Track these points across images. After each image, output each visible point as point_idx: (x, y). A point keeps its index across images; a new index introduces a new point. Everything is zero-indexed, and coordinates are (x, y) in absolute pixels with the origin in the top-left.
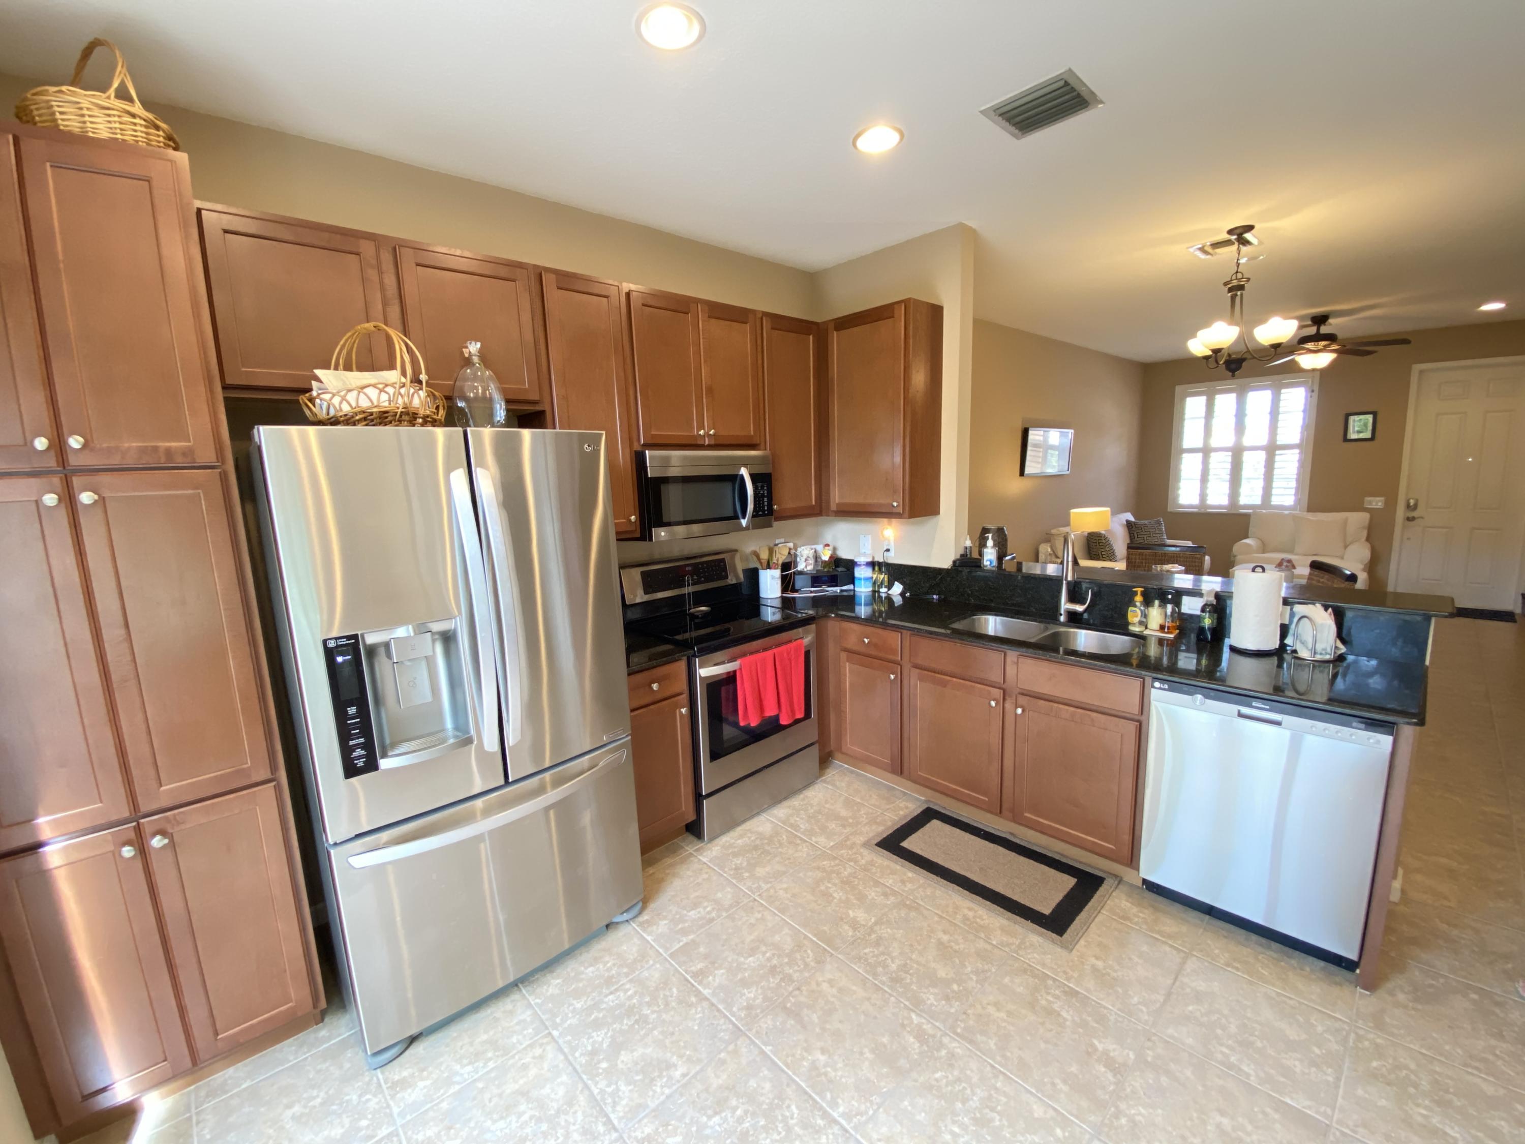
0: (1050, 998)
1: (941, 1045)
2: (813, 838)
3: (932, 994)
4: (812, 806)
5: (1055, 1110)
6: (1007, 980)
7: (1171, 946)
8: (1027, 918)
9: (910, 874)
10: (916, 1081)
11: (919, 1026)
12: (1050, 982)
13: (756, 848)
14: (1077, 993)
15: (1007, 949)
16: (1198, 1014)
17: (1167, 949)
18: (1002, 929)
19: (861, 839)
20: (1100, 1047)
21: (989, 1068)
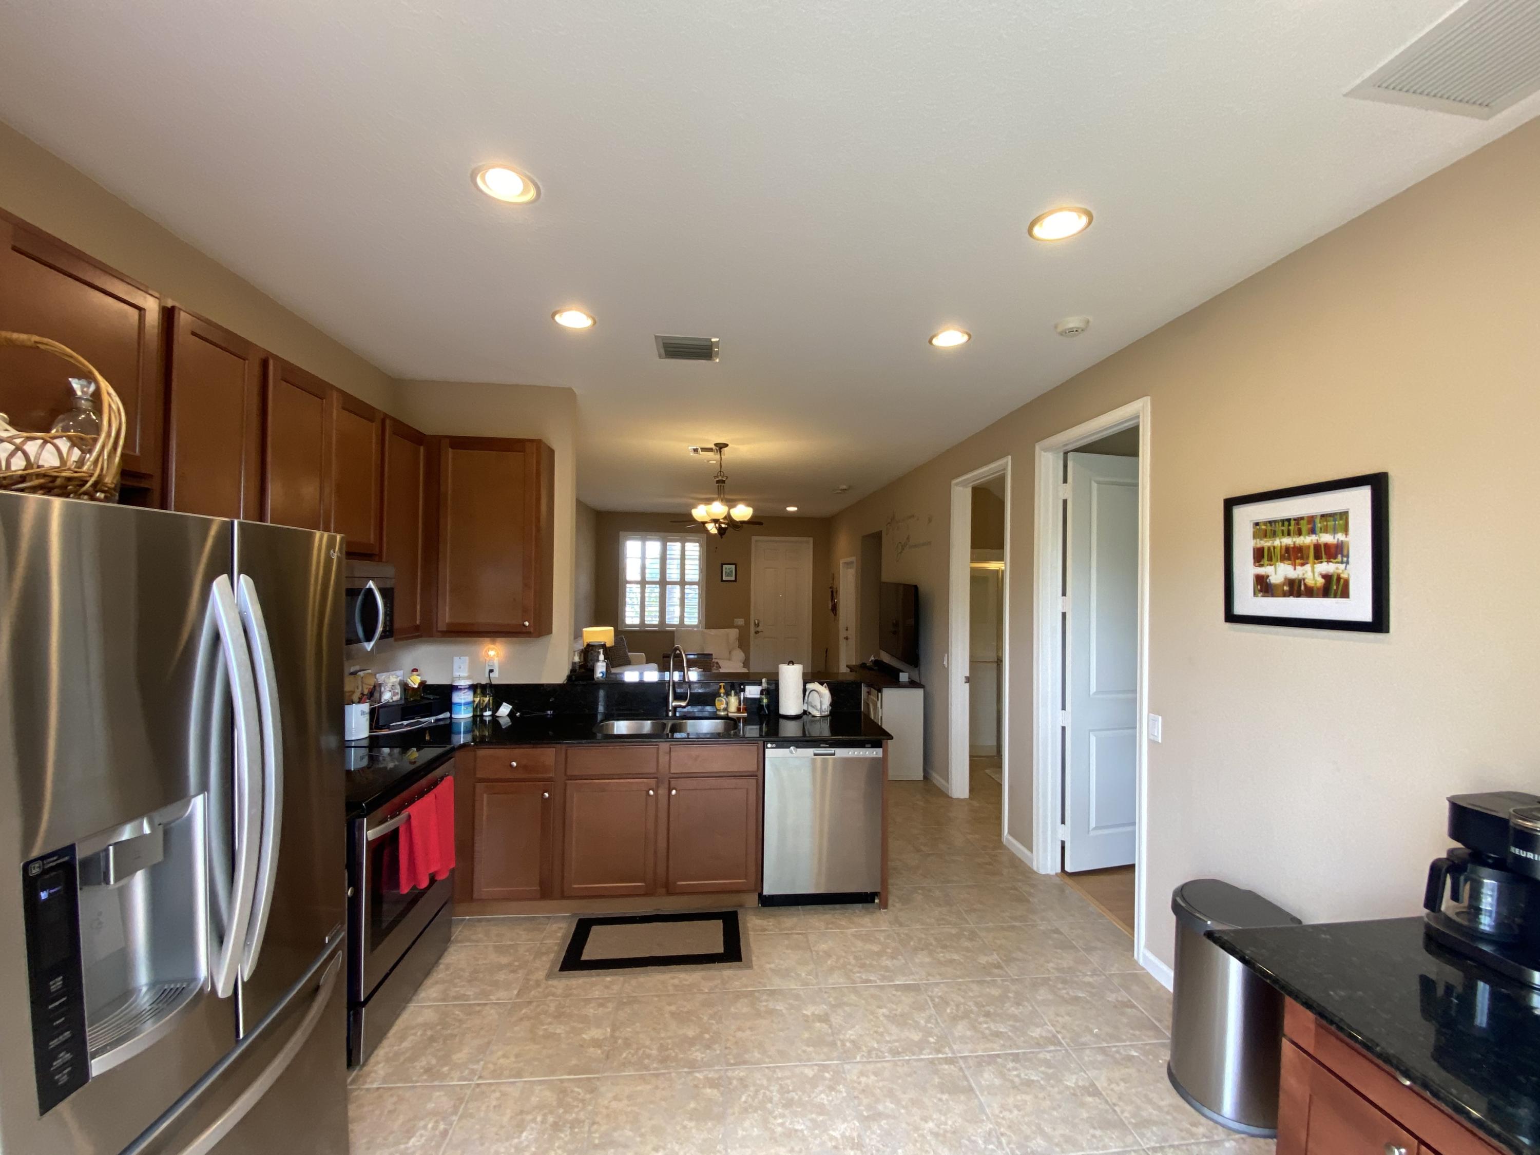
0: (764, 1004)
1: (730, 1080)
2: (492, 997)
3: (696, 1051)
4: (463, 970)
5: (816, 1065)
6: (733, 1010)
7: (797, 934)
8: (714, 962)
9: (608, 979)
10: (734, 1114)
11: (707, 1078)
12: (757, 994)
13: (432, 1039)
14: (775, 990)
15: (717, 990)
16: (834, 963)
17: (796, 936)
18: (704, 979)
19: (541, 973)
20: (808, 1013)
21: (766, 1070)
